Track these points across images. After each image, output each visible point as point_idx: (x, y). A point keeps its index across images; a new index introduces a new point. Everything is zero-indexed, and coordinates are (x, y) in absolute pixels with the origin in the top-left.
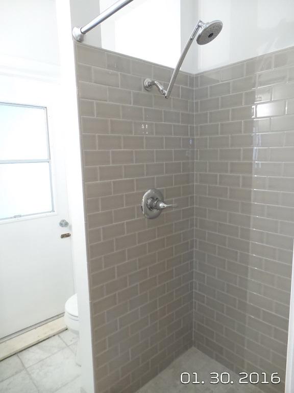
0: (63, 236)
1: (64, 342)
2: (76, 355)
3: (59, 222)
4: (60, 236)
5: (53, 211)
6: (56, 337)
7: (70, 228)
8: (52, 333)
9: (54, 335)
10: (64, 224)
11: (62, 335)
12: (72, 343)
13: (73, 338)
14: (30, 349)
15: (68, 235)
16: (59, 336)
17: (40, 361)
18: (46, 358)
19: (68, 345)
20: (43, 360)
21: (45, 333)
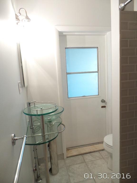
0: (102, 107)
1: (101, 155)
2: (107, 163)
3: (101, 100)
4: (101, 107)
5: (99, 95)
6: (98, 152)
7: (106, 103)
8: (96, 150)
9: (97, 151)
10: (103, 101)
11: (101, 152)
12: (105, 157)
13: (106, 155)
14: (87, 154)
15: (104, 107)
16: (99, 152)
17: (91, 161)
18: (94, 160)
19: (104, 157)
20: (93, 161)
21: (93, 149)
